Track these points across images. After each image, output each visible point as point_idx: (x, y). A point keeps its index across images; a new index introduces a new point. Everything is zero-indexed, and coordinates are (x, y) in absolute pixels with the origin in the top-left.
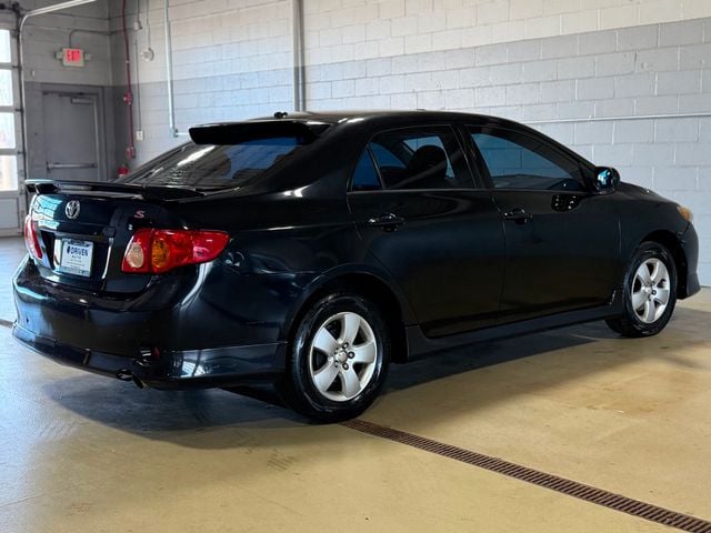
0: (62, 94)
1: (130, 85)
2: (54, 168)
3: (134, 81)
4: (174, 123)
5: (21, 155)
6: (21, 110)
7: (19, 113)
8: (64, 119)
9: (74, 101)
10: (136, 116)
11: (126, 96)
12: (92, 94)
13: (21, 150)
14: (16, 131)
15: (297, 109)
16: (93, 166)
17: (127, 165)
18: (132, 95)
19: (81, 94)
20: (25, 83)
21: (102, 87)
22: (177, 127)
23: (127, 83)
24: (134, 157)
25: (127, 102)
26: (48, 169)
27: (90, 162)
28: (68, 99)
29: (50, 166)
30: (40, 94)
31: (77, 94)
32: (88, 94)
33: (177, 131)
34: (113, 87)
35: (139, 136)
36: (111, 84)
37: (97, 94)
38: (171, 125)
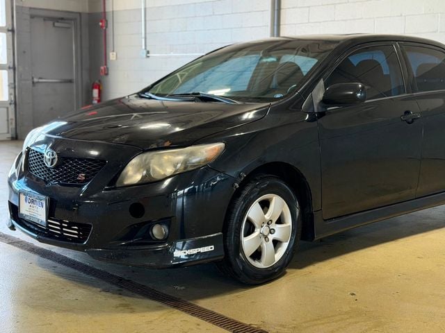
0: (46, 19)
1: (105, 12)
2: (38, 82)
3: (109, 9)
4: (146, 46)
5: (12, 70)
6: (13, 31)
7: (10, 33)
8: (47, 40)
9: (56, 24)
10: (110, 38)
11: (102, 21)
12: (71, 20)
13: (12, 66)
14: (8, 49)
15: (273, 35)
16: (70, 81)
17: (100, 81)
18: (107, 21)
19: (62, 19)
20: (16, 6)
21: (80, 14)
22: (148, 49)
23: (102, 11)
24: (107, 74)
25: (102, 27)
26: (33, 82)
27: (68, 77)
28: (51, 23)
29: (35, 80)
30: (28, 17)
31: (58, 19)
32: (68, 19)
33: (148, 52)
34: (89, 14)
35: (112, 56)
36: (87, 11)
37: (75, 20)
38: (143, 47)
